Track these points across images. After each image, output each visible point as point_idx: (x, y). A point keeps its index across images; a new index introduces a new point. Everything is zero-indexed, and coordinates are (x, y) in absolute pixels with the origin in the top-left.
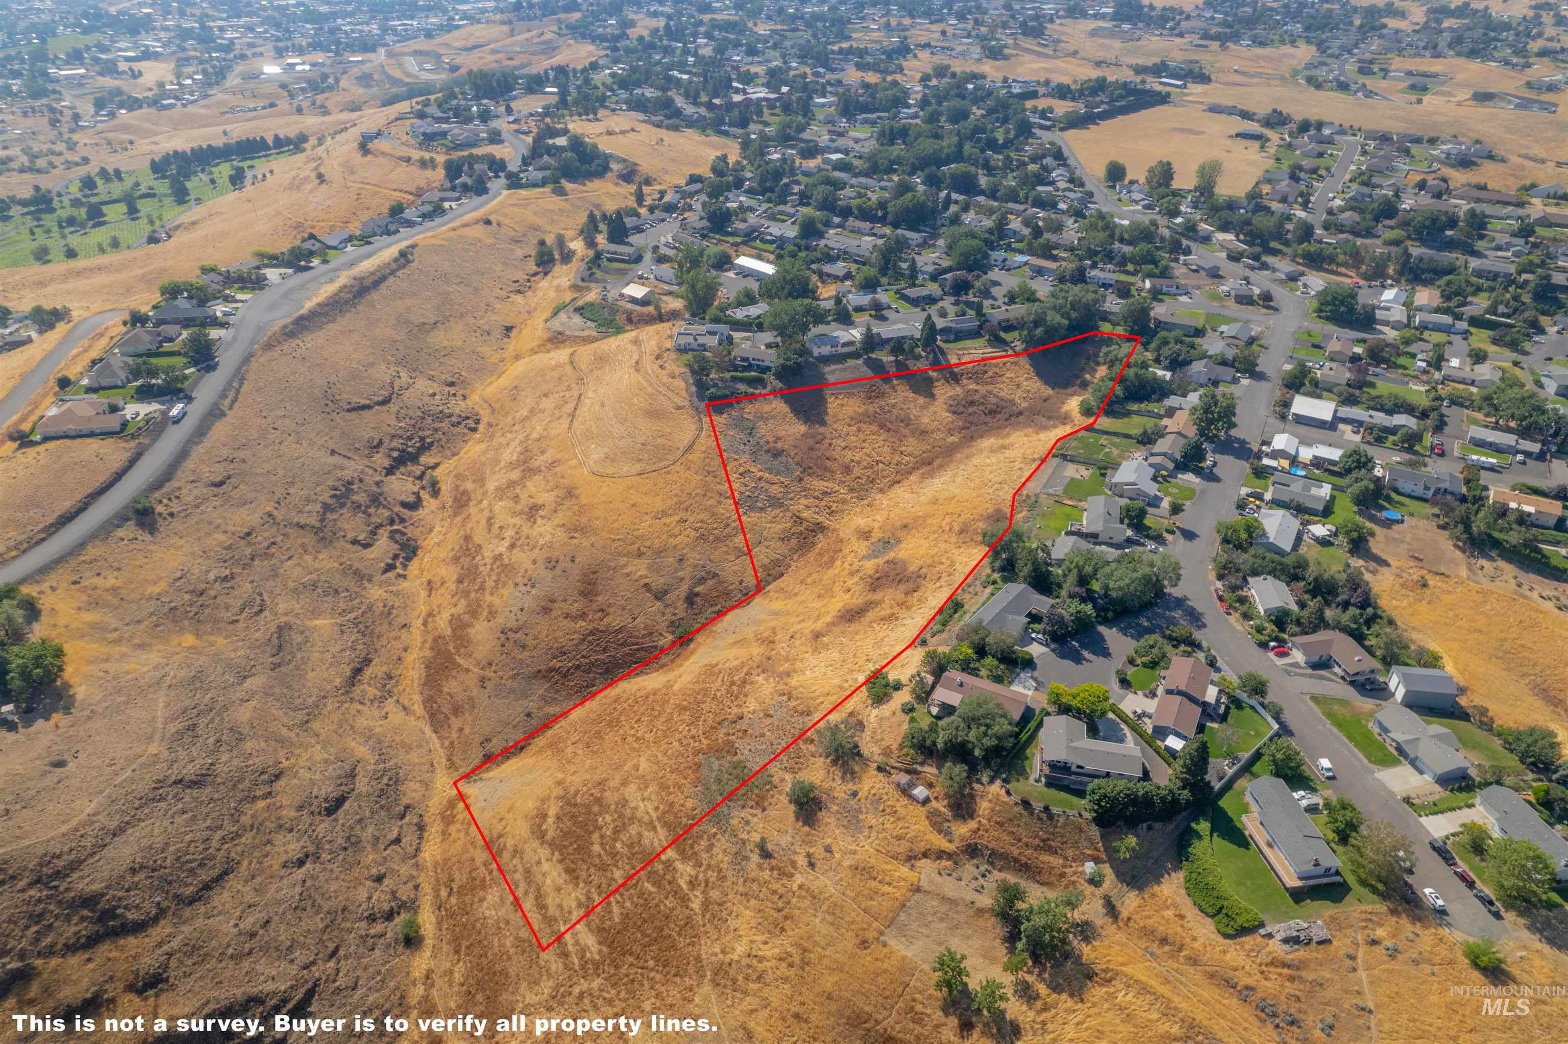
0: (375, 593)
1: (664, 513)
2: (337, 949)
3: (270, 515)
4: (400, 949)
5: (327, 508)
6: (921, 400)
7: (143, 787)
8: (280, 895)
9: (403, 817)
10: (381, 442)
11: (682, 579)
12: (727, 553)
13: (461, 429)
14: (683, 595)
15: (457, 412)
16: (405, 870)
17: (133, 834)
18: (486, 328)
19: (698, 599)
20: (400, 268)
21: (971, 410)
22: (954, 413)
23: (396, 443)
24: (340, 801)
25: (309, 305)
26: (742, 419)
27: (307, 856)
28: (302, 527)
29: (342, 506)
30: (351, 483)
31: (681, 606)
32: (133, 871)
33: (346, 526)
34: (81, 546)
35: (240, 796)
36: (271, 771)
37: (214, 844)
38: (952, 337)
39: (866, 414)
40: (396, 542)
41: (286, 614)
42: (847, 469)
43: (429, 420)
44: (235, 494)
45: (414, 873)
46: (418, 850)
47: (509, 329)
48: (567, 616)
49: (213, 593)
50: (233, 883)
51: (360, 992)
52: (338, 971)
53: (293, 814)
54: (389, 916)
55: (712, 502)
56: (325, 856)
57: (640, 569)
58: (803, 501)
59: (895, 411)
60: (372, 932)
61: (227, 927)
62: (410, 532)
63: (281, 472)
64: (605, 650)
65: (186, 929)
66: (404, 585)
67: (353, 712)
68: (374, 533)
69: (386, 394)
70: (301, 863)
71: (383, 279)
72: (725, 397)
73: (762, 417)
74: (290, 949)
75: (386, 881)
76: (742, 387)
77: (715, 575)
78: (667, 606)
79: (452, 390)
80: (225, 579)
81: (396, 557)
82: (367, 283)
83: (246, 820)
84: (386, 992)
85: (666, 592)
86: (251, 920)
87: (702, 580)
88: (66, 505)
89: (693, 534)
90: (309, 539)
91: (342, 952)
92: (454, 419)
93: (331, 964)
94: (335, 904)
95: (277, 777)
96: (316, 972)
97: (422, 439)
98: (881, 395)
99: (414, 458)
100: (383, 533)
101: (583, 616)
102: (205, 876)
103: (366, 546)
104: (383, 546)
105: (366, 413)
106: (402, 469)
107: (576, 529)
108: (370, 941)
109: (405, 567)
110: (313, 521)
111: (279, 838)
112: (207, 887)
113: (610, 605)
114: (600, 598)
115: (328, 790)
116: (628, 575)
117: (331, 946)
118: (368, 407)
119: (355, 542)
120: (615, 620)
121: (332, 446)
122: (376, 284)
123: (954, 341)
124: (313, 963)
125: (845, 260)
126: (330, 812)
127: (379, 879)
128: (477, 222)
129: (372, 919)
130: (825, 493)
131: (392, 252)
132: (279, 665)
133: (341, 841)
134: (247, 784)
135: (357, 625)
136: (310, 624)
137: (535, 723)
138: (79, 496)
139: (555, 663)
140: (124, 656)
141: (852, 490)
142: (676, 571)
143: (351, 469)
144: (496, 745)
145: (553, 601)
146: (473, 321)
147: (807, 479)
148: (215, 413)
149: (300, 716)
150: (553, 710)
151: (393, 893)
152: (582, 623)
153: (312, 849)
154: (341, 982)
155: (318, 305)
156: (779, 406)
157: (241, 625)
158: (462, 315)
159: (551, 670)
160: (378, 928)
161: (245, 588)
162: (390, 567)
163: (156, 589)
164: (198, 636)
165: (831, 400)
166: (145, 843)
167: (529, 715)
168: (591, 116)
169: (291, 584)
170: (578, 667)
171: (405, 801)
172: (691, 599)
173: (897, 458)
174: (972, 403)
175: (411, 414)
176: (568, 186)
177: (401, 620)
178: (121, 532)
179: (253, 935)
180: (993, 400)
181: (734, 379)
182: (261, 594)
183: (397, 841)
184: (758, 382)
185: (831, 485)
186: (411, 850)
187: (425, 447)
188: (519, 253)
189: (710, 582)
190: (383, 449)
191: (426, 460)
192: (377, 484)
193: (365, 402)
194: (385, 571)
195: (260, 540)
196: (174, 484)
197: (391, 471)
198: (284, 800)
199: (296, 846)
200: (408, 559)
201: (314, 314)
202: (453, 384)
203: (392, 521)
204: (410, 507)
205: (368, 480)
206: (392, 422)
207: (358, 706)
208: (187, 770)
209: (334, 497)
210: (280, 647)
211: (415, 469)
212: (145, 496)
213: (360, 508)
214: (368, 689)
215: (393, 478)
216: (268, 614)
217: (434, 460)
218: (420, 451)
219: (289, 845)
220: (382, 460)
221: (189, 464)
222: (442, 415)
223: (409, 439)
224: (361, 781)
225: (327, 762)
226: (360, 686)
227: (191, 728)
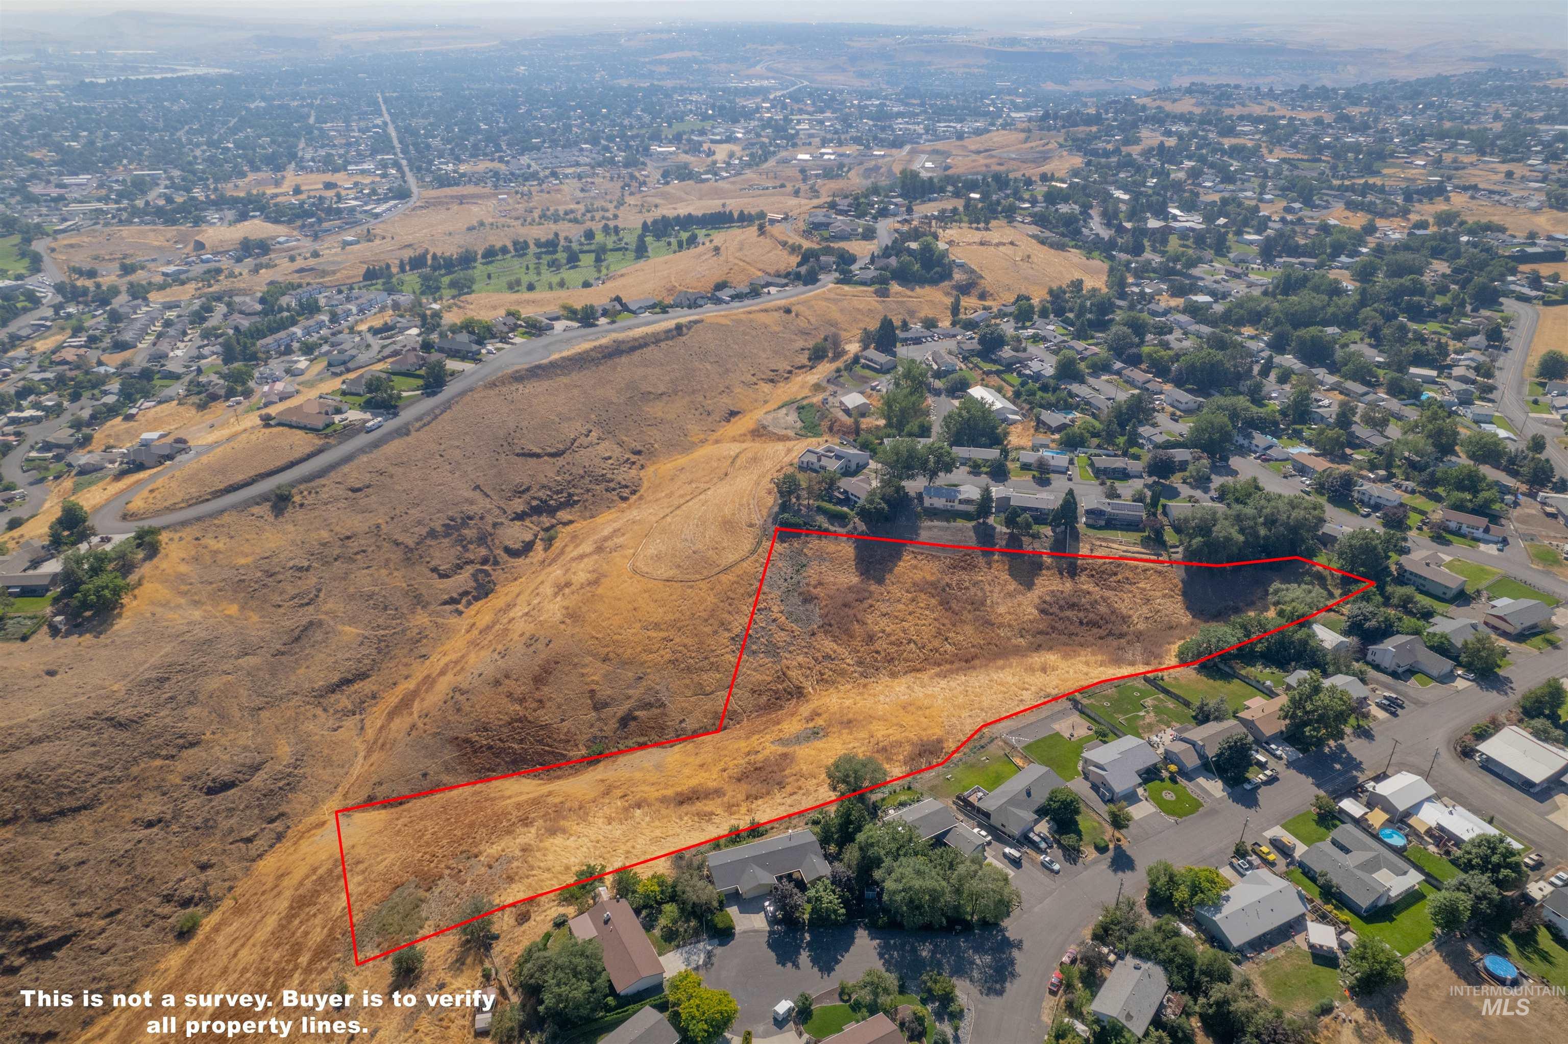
0: (421, 619)
1: (657, 626)
2: (118, 911)
3: (378, 526)
4: (170, 936)
5: (432, 534)
6: (1013, 586)
7: (81, 714)
8: (110, 845)
9: (272, 821)
10: (528, 489)
11: (629, 697)
12: (687, 686)
13: (614, 496)
14: (620, 714)
15: (620, 478)
16: (234, 868)
17: (46, 746)
18: (710, 408)
19: (633, 724)
20: (667, 339)
21: (1069, 613)
22: (1043, 611)
23: (542, 494)
24: (227, 786)
25: (555, 356)
26: (800, 552)
27: (160, 821)
28: (398, 544)
29: (447, 535)
30: (471, 518)
31: (613, 724)
32: (19, 777)
33: (438, 554)
34: (222, 512)
35: (147, 748)
36: (190, 738)
37: (94, 780)
38: (1103, 523)
39: (933, 585)
40: (476, 580)
41: (326, 613)
42: (870, 638)
43: (587, 479)
44: (363, 502)
45: (239, 875)
46: (260, 856)
47: (733, 414)
48: (510, 695)
49: (280, 577)
50: (84, 818)
51: (106, 958)
52: (103, 930)
53: (178, 781)
54: (186, 903)
55: (708, 630)
56: (175, 828)
57: (596, 672)
58: (800, 659)
59: (973, 590)
60: (159, 910)
61: (50, 852)
62: (497, 575)
63: (416, 493)
64: (521, 741)
65: (21, 840)
66: (453, 620)
67: (309, 715)
68: (459, 567)
69: (561, 447)
70: (150, 824)
71: (646, 345)
72: (796, 526)
73: (821, 557)
74: (81, 894)
75: (210, 872)
76: (822, 521)
77: (663, 705)
78: (599, 719)
79: (634, 458)
80: (300, 569)
81: (466, 593)
82: (623, 347)
83: (135, 770)
84: (126, 969)
85: (606, 705)
86: (72, 855)
87: (648, 706)
88: (239, 477)
89: (667, 657)
90: (396, 555)
91: (120, 917)
92: (612, 485)
93: (102, 923)
94: (150, 872)
95: (192, 745)
96: (85, 924)
97: (570, 495)
98: (970, 567)
99: (552, 511)
100: (469, 570)
101: (522, 700)
102: (68, 803)
103: (444, 576)
104: (463, 580)
105: (532, 461)
106: (535, 518)
107: (573, 616)
108: (150, 917)
109: (469, 604)
110: (411, 543)
111: (148, 797)
112: (62, 813)
113: (550, 699)
114: (546, 689)
115: (223, 772)
116: (583, 675)
117: (115, 906)
118: (538, 456)
119: (434, 570)
120: (545, 716)
121: (480, 482)
122: (633, 349)
123: (1100, 528)
124: (89, 915)
125: (1083, 411)
126: (211, 791)
127: (204, 867)
128: (777, 309)
129: (168, 899)
130: (827, 657)
131: (671, 324)
132: (283, 654)
133: (199, 821)
134: (160, 741)
135: (380, 641)
136: (340, 627)
137: (426, 784)
138: (253, 473)
139: (474, 736)
140: (179, 606)
141: (860, 663)
142: (629, 687)
143: (481, 504)
144: (382, 792)
145: (507, 677)
146: (701, 399)
147: (820, 636)
148: (403, 432)
149: (258, 702)
150: (447, 779)
151: (206, 884)
152: (518, 708)
153: (168, 817)
154: (98, 942)
155: (563, 358)
156: (847, 549)
157: (282, 610)
158: (694, 392)
159: (467, 741)
160: (167, 909)
161: (311, 580)
162: (453, 601)
163: (242, 561)
164: (243, 608)
165: (907, 557)
166: (46, 757)
167: (425, 775)
168: (982, 225)
169: (351, 590)
170: (490, 748)
171: (284, 808)
172: (625, 721)
173: (936, 643)
174: (1072, 606)
175: (574, 471)
176: (895, 287)
177: (423, 651)
178: (256, 510)
179: (63, 868)
180: (1103, 609)
181: (820, 510)
182: (319, 590)
183: (249, 840)
184: (841, 519)
185: (840, 650)
186: (253, 853)
187: (569, 503)
188: (800, 344)
189: (656, 711)
190: (526, 496)
191: (563, 515)
192: (495, 525)
193: (538, 451)
194: (445, 603)
195: (354, 545)
196: (322, 481)
197: (520, 517)
198: (180, 767)
199: (157, 809)
200: (477, 599)
201: (553, 365)
202: (639, 453)
203: (485, 561)
204: (513, 553)
205: (490, 519)
206: (551, 474)
207: (319, 711)
208: (125, 713)
209: (446, 526)
210: (297, 639)
211: (546, 521)
212: (292, 485)
213: (462, 542)
214: (343, 700)
215: (518, 523)
216: (311, 608)
217: (570, 518)
218: (561, 506)
219: (152, 806)
220: (518, 505)
221: (346, 469)
222: (603, 479)
223: (558, 492)
224: (261, 776)
225: (246, 748)
226: (338, 696)
227: (162, 680)
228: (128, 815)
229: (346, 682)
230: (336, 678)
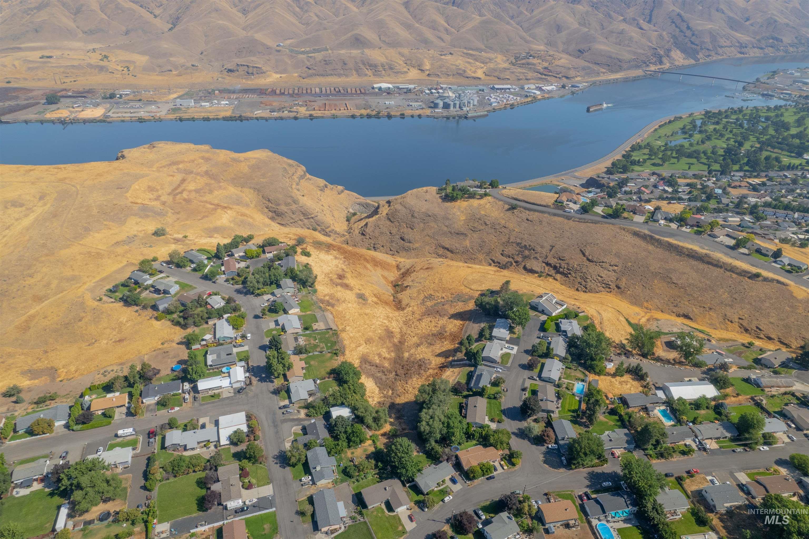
0: (481, 256)
3: (514, 231)
5: (519, 244)
6: (438, 352)
9: (397, 251)
10: (564, 260)
13: (578, 286)
22: (422, 360)
23: (563, 265)
24: (403, 240)
28: (509, 238)
29: (521, 248)
30: (534, 250)
33: (511, 249)
34: (504, 201)
35: (408, 222)
36: (413, 228)
39: (443, 330)
40: (506, 263)
41: (471, 236)
43: (582, 275)
44: (523, 223)
49: (480, 221)
53: (402, 231)
54: (374, 248)
59: (439, 341)
62: (513, 268)
63: (536, 233)
66: (486, 265)
67: (432, 246)
68: (509, 257)
69: (595, 259)
73: (467, 304)
79: (613, 287)
80: (486, 224)
81: (499, 263)
83: (402, 224)
90: (504, 240)
92: (583, 283)
95: (411, 229)
97: (570, 274)
98: (453, 340)
99: (558, 272)
100: (510, 260)
103: (502, 254)
104: (505, 260)
105: (581, 256)
106: (551, 269)
109: (495, 266)
110: (511, 241)
115: (406, 237)
118: (584, 255)
119: (503, 251)
121: (557, 246)
122: (709, 263)
126: (401, 238)
127: (383, 246)
130: (415, 313)
131: (757, 270)
132: (451, 233)
133: (393, 239)
134: (411, 223)
135: (467, 251)
136: (467, 240)
140: (460, 210)
143: (544, 250)
148: (572, 219)
149: (431, 235)
155: (667, 242)
156: (469, 308)
157: (467, 227)
158: (690, 295)
161: (483, 227)
162: (494, 261)
163: (483, 212)
164: (464, 220)
165: (462, 322)
169: (484, 237)
171: (401, 252)
174: (422, 368)
175: (584, 269)
177: (468, 262)
178: (507, 206)
182: (480, 231)
183: (391, 250)
186: (388, 252)
187: (566, 275)
190: (559, 261)
191: (558, 276)
192: (536, 258)
193: (587, 254)
194: (491, 260)
195: (503, 229)
196: (527, 212)
197: (548, 264)
198: (405, 230)
199: (394, 232)
200: (499, 267)
201: (658, 240)
202: (618, 287)
203: (516, 262)
204: (525, 268)
205: (537, 256)
206: (576, 263)
207: (434, 248)
208: (416, 215)
209: (525, 246)
210: (458, 234)
211: (552, 272)
212: (520, 207)
213: (520, 253)
214: (441, 251)
215: (544, 264)
216: (472, 232)
217: (559, 279)
218: (562, 273)
219: (394, 231)
220: (553, 261)
221: (536, 214)
222: (585, 279)
223: (568, 269)
224: (408, 244)
225: (414, 238)
226: (442, 249)
227: (430, 216)
228: (391, 229)
229: (448, 249)
230: (447, 246)
